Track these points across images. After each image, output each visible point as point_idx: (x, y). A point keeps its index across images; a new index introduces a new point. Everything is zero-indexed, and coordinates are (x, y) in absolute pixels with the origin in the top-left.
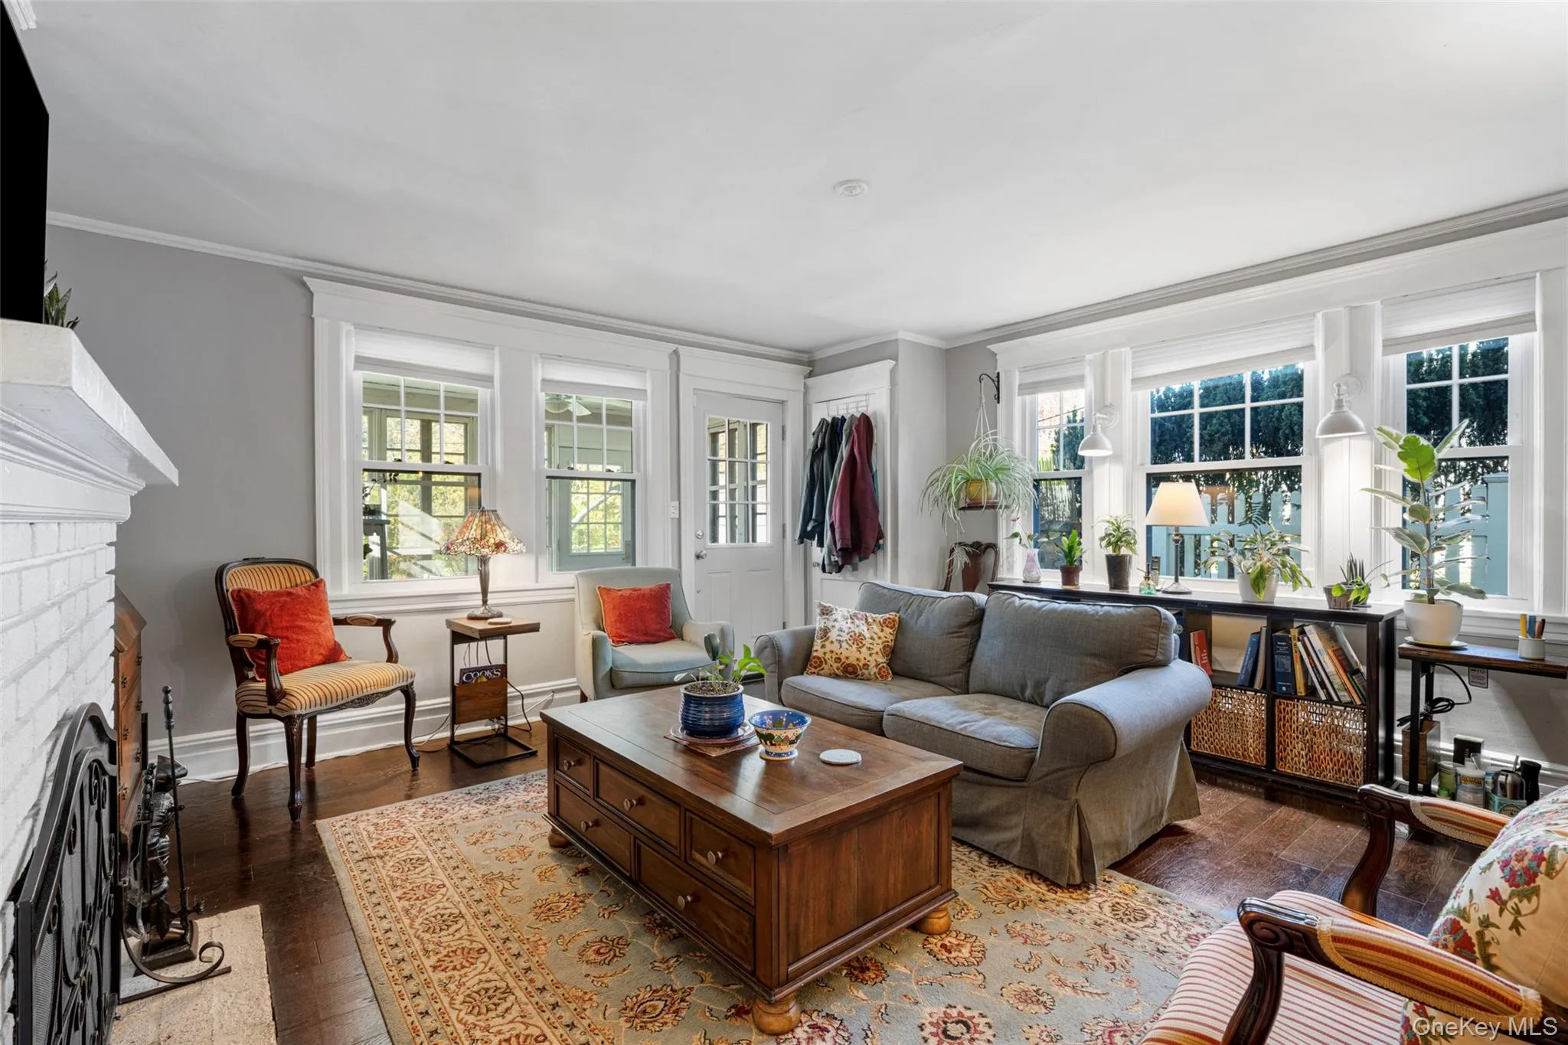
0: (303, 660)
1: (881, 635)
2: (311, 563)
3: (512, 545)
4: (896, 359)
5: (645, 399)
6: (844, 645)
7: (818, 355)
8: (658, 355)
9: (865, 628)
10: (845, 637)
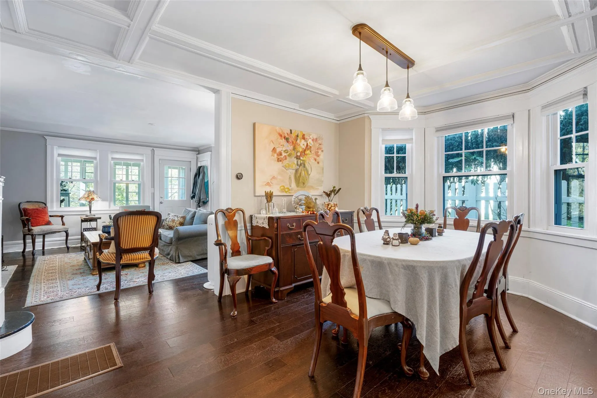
1: (180, 220)
2: (45, 203)
3: (96, 199)
4: (211, 152)
5: (143, 162)
6: (170, 222)
7: (200, 149)
8: (148, 150)
9: (176, 218)
10: (170, 220)
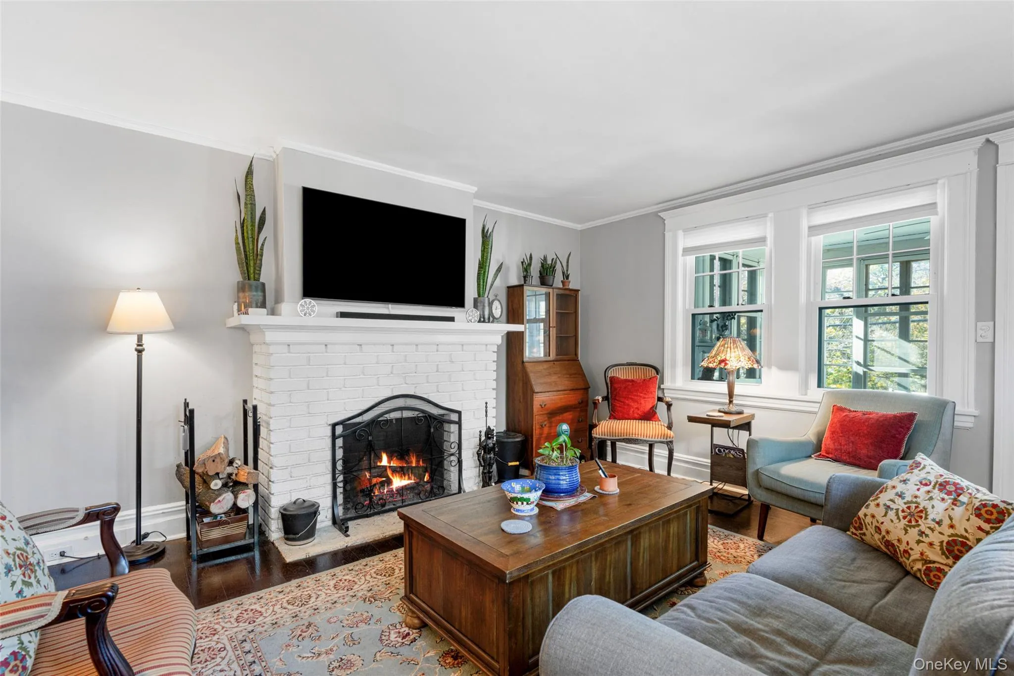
0: (628, 414)
2: (659, 367)
5: (936, 212)
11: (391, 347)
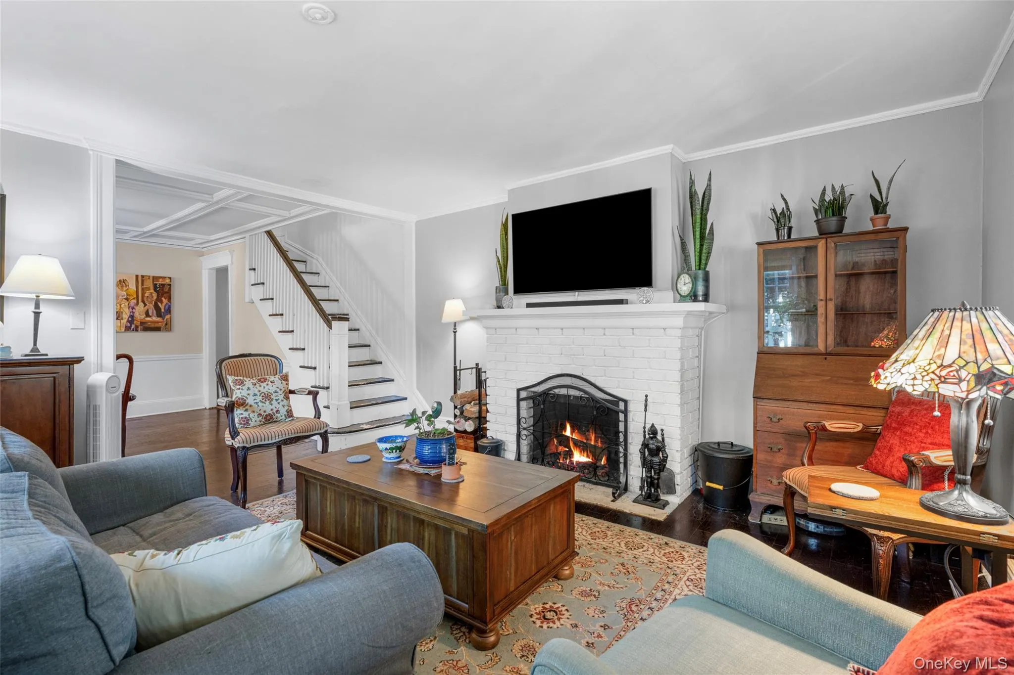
11: (561, 330)
